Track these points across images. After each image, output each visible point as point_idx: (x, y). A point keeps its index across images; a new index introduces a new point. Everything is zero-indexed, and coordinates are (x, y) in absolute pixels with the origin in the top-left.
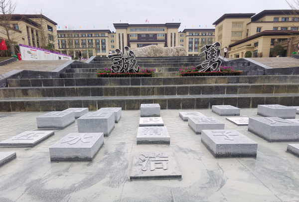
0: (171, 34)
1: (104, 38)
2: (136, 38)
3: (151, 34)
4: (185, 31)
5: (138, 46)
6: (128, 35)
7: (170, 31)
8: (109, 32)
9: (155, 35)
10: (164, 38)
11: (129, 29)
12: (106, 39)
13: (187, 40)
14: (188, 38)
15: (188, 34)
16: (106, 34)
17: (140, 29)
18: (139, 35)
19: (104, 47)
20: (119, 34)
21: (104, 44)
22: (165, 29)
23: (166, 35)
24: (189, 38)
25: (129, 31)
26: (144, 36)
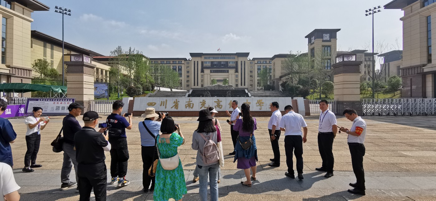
0: (242, 62)
1: (181, 65)
2: (209, 65)
3: (223, 62)
4: (254, 59)
5: (211, 72)
6: (202, 63)
7: (240, 59)
8: (185, 59)
9: (227, 62)
10: (234, 65)
11: (203, 57)
12: (183, 66)
13: (256, 67)
14: (256, 65)
15: (256, 61)
16: (183, 62)
17: (213, 57)
18: (212, 62)
19: (180, 72)
20: (195, 62)
21: (180, 69)
22: (236, 57)
23: (237, 63)
24: (258, 66)
25: (203, 59)
26: (217, 63)
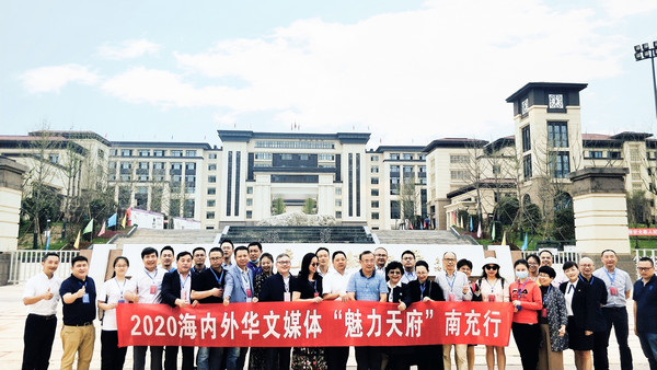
0: (350, 155)
1: (194, 160)
2: (268, 162)
3: (304, 154)
4: (381, 150)
5: (273, 180)
6: (251, 156)
7: (345, 150)
8: (206, 147)
9: (314, 157)
10: (333, 163)
11: (253, 142)
12: (198, 162)
13: (387, 169)
14: (387, 164)
15: (387, 155)
16: (200, 152)
17: (279, 143)
18: (276, 156)
19: (191, 179)
20: (230, 152)
21: (191, 172)
22: (337, 143)
23: (338, 156)
24: (392, 166)
25: (252, 147)
26: (289, 158)
